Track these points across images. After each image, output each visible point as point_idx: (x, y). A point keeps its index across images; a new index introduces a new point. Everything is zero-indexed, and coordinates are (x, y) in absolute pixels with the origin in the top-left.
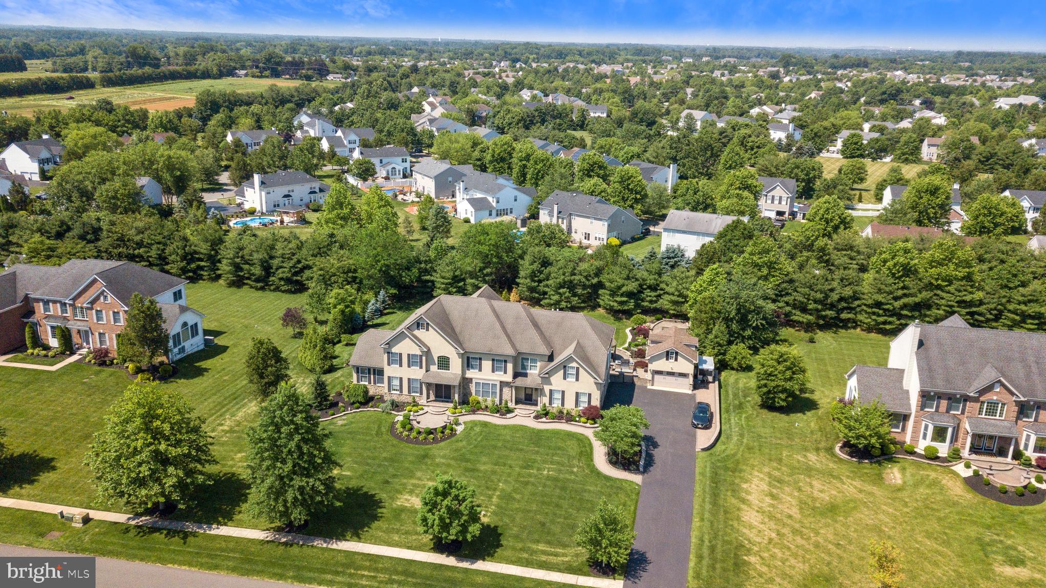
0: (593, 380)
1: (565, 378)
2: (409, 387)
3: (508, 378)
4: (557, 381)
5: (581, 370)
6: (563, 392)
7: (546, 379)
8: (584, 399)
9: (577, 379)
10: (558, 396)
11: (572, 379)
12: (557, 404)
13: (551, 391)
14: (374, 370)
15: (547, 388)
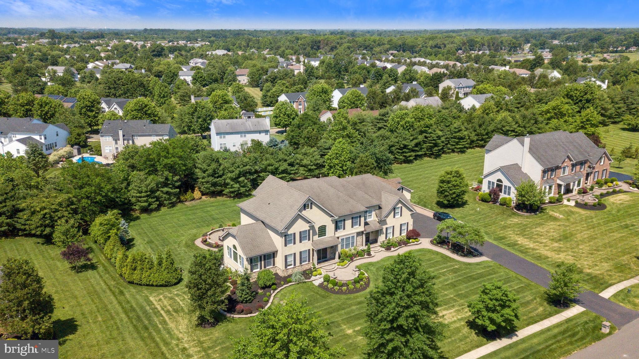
0: (410, 213)
1: (394, 217)
2: (301, 258)
3: (361, 228)
4: (391, 221)
5: (403, 208)
6: (393, 227)
7: (382, 222)
8: (404, 227)
9: (401, 216)
10: (390, 231)
11: (398, 216)
12: (390, 236)
13: (387, 228)
14: (265, 256)
15: (384, 227)
